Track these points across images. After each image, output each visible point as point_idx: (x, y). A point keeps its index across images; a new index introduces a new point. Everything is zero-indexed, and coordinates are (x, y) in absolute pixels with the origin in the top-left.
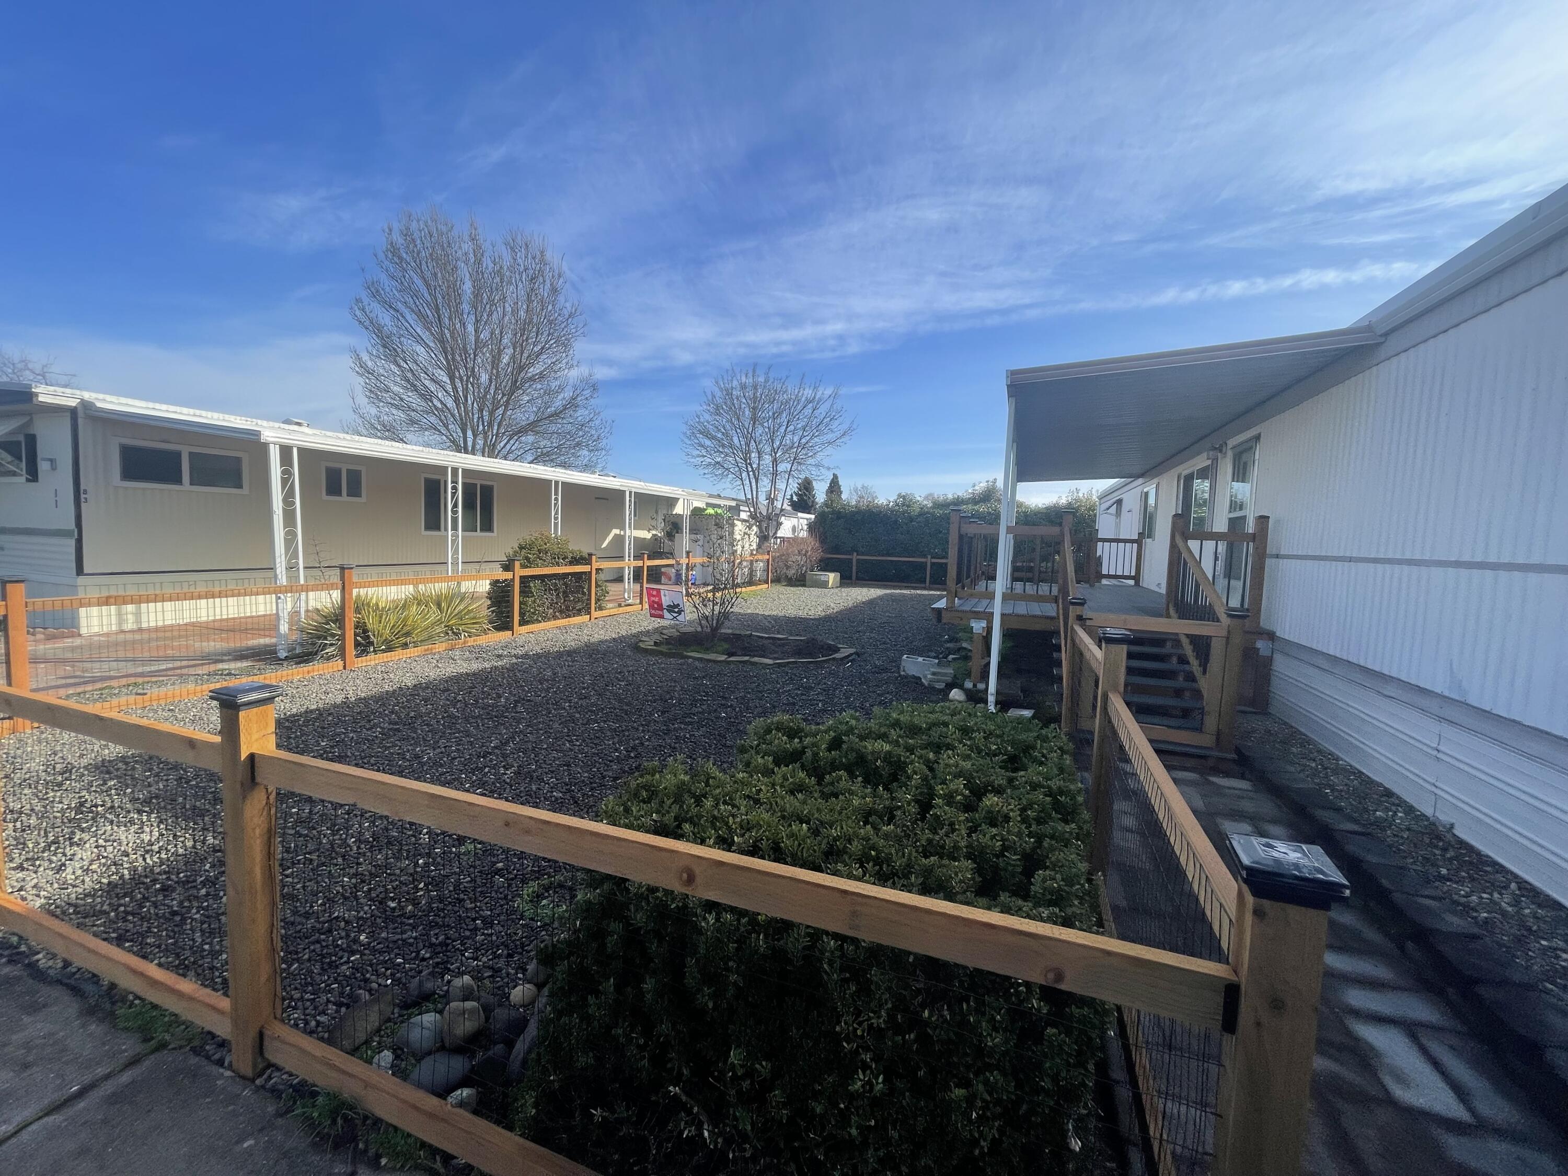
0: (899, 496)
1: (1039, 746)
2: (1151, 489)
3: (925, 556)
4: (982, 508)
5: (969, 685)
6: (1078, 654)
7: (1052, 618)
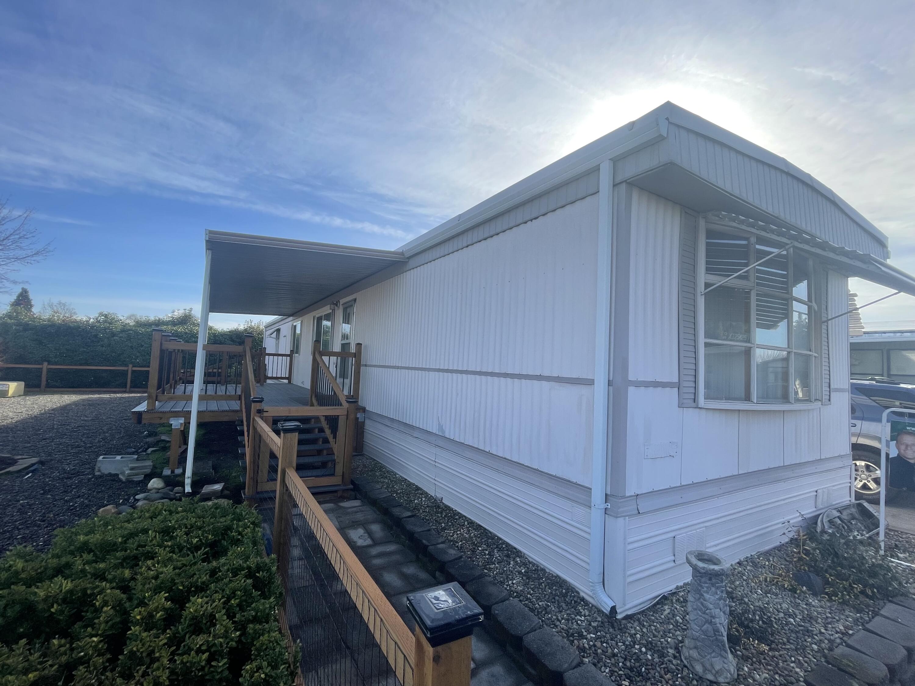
0: (101, 314)
1: (235, 526)
2: (298, 324)
3: (126, 365)
4: (180, 329)
5: (167, 472)
6: (258, 438)
7: (237, 411)
